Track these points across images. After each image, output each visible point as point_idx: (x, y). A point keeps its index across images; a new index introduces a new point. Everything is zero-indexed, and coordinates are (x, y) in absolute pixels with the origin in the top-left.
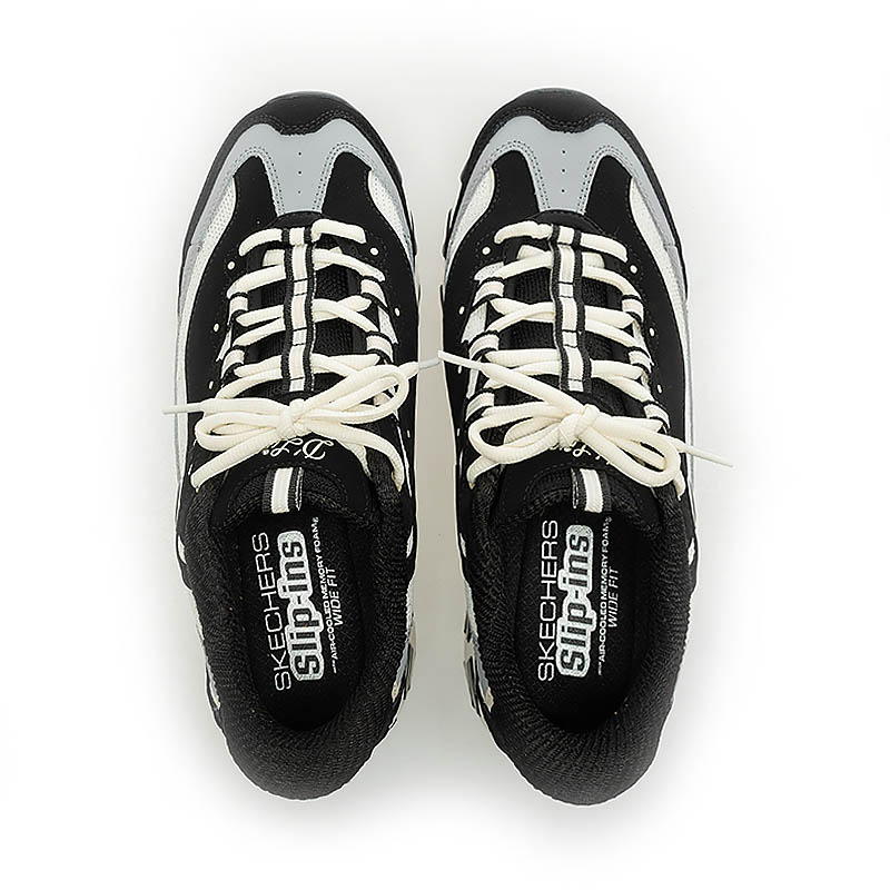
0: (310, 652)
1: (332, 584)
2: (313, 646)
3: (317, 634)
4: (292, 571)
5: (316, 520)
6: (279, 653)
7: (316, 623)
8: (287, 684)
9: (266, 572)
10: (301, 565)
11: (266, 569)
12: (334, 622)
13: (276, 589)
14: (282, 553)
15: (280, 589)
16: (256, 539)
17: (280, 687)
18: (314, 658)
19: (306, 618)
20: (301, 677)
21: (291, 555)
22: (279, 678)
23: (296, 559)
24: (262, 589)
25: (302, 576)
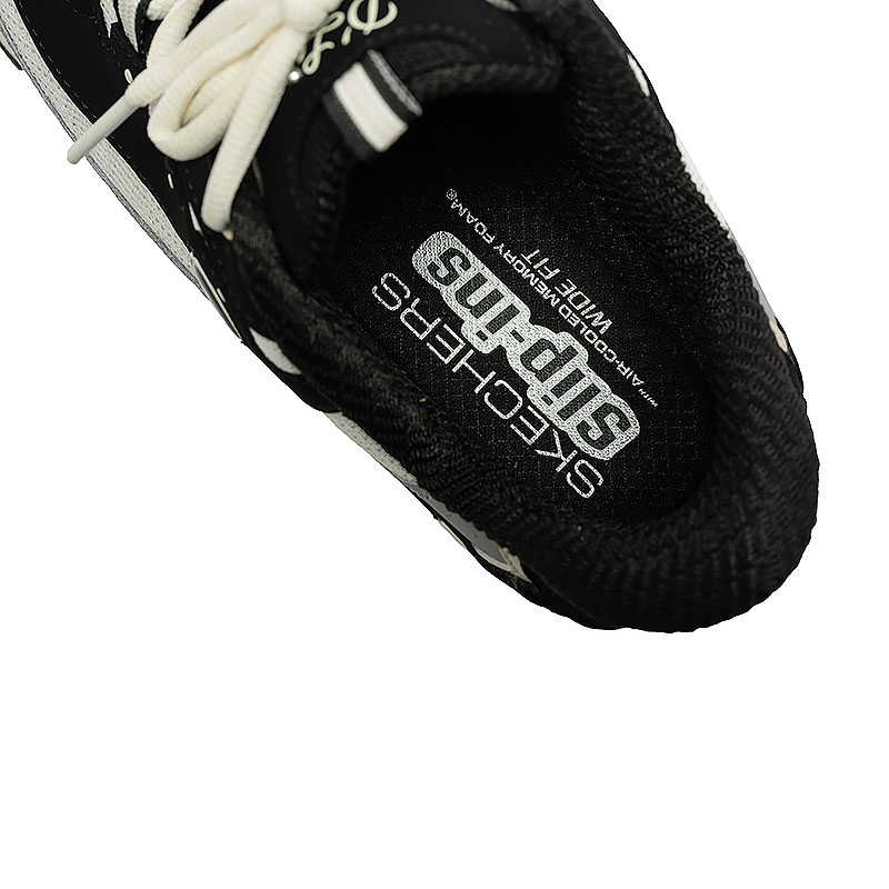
0: (595, 404)
1: (551, 274)
2: (592, 392)
3: (584, 369)
4: (473, 300)
5: (452, 195)
6: (546, 442)
7: (570, 353)
8: (594, 480)
9: (435, 331)
10: (479, 281)
11: (431, 327)
12: (597, 329)
13: (469, 346)
14: (437, 285)
15: (476, 342)
16: (381, 291)
17: (587, 490)
18: (607, 409)
19: (548, 356)
20: (608, 453)
21: (452, 277)
22: (575, 478)
23: (465, 277)
24: (447, 361)
25: (495, 297)
